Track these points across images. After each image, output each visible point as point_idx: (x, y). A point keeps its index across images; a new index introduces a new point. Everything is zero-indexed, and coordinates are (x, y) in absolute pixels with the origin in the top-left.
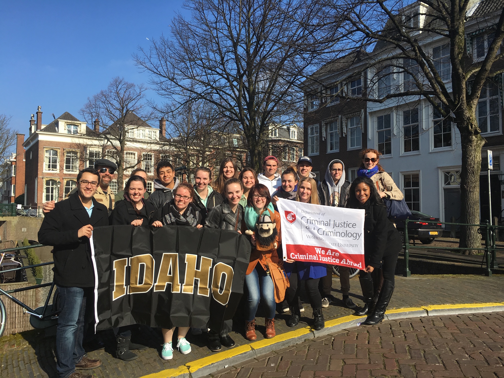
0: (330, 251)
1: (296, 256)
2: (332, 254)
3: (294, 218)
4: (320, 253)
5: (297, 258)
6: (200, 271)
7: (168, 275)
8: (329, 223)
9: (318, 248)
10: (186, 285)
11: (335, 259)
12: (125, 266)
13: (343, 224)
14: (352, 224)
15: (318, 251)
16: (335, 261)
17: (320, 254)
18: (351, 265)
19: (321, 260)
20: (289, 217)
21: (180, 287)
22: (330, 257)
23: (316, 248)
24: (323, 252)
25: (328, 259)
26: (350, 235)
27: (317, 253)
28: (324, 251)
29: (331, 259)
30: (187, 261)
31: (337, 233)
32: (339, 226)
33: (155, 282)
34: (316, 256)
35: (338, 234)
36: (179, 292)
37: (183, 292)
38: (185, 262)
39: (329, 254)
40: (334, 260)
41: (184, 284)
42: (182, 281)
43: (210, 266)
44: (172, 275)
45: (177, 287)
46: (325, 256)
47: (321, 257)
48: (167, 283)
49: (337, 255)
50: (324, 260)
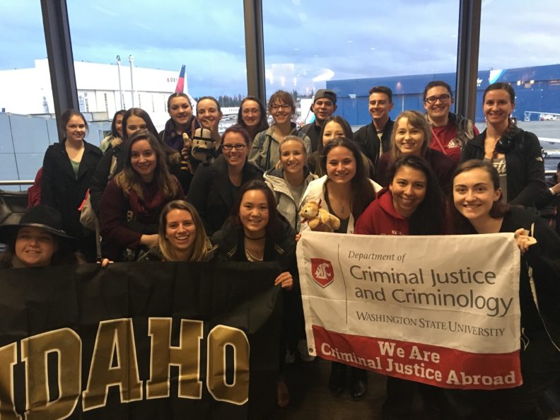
0: (415, 348)
2: (423, 356)
3: (329, 275)
4: (391, 353)
6: (180, 348)
7: (110, 368)
8: (419, 277)
9: (387, 344)
10: (155, 381)
11: (433, 371)
12: (12, 365)
13: (458, 276)
14: (484, 274)
15: (385, 349)
16: (433, 374)
17: (390, 357)
18: (476, 382)
19: (390, 369)
20: (321, 272)
21: (141, 388)
22: (419, 365)
23: (381, 343)
24: (401, 353)
25: (413, 370)
26: (480, 302)
27: (383, 353)
28: (401, 349)
29: (423, 369)
30: (152, 332)
31: (445, 296)
32: (447, 281)
34: (376, 361)
35: (449, 299)
36: (141, 399)
37: (147, 398)
38: (149, 335)
39: (416, 356)
40: (430, 374)
41: (151, 380)
42: (144, 376)
43: (200, 335)
44: (119, 367)
45: (136, 389)
46: (407, 361)
47: (393, 363)
48: (108, 386)
49: (436, 357)
50: (402, 371)
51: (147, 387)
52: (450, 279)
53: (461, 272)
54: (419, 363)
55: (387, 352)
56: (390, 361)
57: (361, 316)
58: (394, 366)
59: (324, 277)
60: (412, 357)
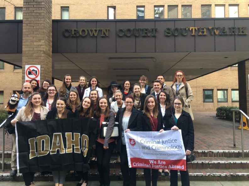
0: (159, 161)
1: (137, 164)
2: (161, 163)
4: (153, 163)
5: (137, 165)
6: (74, 140)
7: (57, 145)
8: (159, 142)
9: (151, 161)
10: (68, 148)
12: (35, 142)
13: (168, 141)
14: (174, 140)
15: (151, 162)
19: (153, 167)
21: (65, 150)
24: (155, 162)
25: (159, 167)
26: (174, 147)
31: (165, 147)
32: (166, 143)
33: (51, 149)
34: (149, 165)
36: (65, 153)
37: (67, 152)
38: (66, 137)
40: (163, 167)
41: (67, 148)
42: (65, 147)
43: (79, 137)
44: (59, 145)
45: (63, 151)
47: (154, 165)
48: (57, 149)
49: (164, 163)
50: (156, 167)
51: (66, 150)
52: (167, 142)
53: (169, 140)
54: (160, 165)
55: (152, 163)
56: (153, 165)
57: (144, 153)
58: (154, 166)
59: (133, 143)
60: (158, 163)
